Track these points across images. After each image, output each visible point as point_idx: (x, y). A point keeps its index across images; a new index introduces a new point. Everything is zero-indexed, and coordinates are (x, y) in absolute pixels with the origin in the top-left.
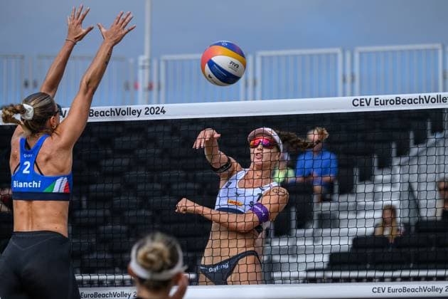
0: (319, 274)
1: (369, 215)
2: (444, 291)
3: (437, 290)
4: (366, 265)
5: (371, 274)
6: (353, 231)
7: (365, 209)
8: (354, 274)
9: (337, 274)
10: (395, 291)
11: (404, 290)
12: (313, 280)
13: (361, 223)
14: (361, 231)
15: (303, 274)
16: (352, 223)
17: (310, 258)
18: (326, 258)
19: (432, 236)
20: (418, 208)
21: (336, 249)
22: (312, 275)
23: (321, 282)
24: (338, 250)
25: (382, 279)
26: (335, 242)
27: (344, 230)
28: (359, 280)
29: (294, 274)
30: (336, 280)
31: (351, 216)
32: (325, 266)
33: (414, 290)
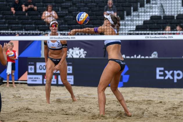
0: (132, 32)
1: (148, 14)
2: (168, 38)
3: (165, 37)
4: (147, 29)
5: (148, 32)
6: (143, 19)
7: (147, 12)
8: (143, 32)
9: (137, 32)
10: (152, 38)
11: (155, 37)
12: (130, 34)
13: (146, 16)
14: (146, 19)
15: (127, 32)
16: (143, 16)
17: (129, 27)
18: (135, 27)
19: (168, 20)
20: (164, 12)
21: (137, 24)
22: (130, 32)
23: (133, 35)
24: (138, 25)
25: (152, 34)
26: (137, 22)
27: (140, 19)
28: (141, 34)
29: (124, 32)
30: (138, 34)
31: (143, 14)
32: (134, 29)
33: (158, 37)
